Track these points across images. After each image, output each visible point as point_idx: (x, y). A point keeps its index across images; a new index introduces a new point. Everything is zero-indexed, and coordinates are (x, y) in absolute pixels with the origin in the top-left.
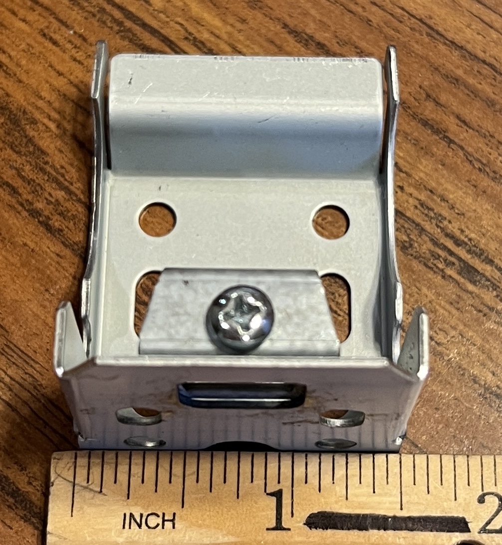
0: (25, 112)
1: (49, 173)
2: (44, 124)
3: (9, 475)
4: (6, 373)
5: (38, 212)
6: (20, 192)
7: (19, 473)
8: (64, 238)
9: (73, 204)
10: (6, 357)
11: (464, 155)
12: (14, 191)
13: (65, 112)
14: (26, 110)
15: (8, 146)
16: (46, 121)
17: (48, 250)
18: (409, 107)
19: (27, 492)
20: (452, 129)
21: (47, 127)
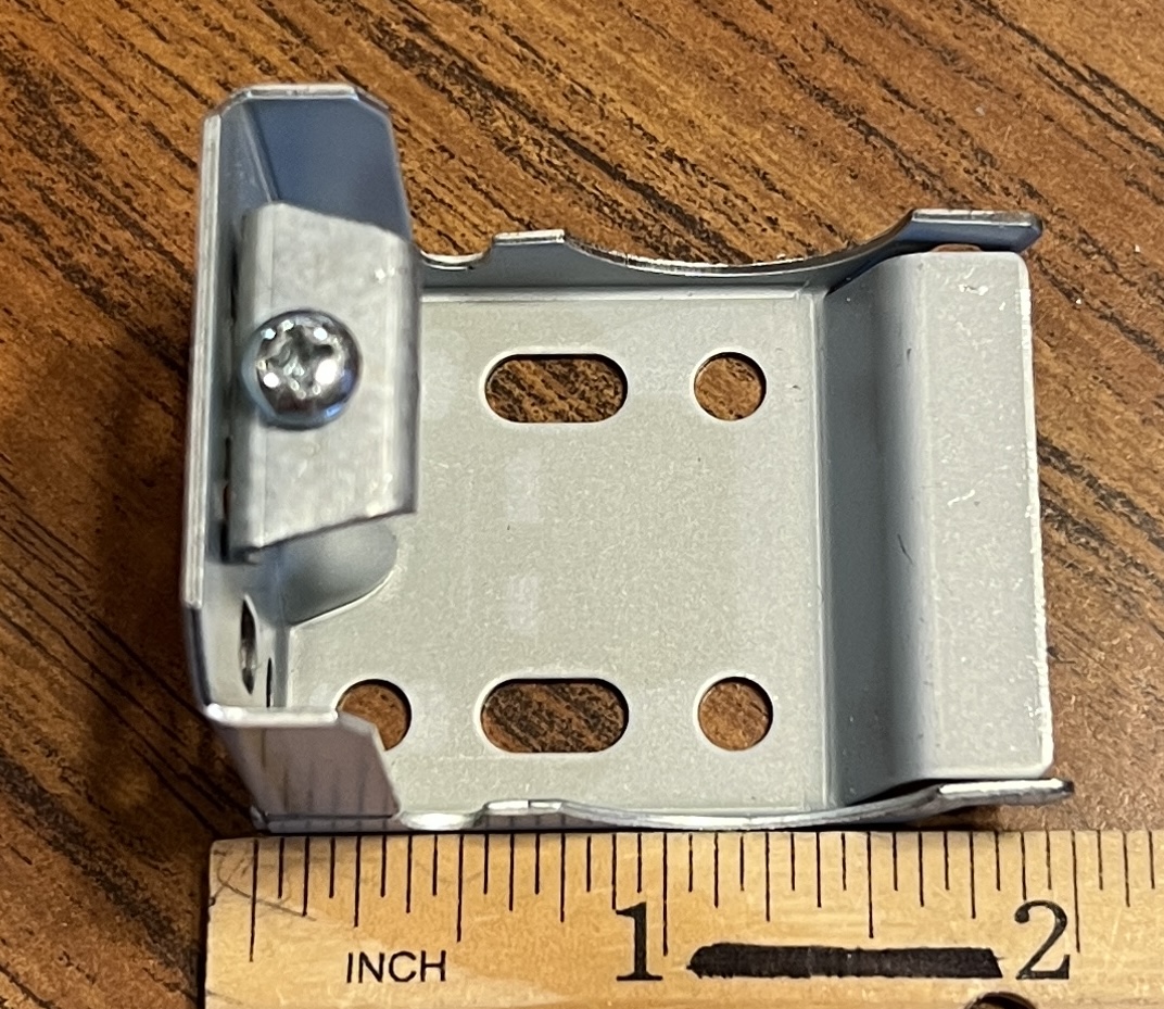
0: (56, 80)
1: (101, 195)
2: (92, 102)
3: (27, 765)
4: (19, 574)
5: (81, 271)
6: (48, 232)
7: (44, 760)
8: (129, 320)
9: (147, 255)
10: (20, 544)
11: (896, 157)
12: (36, 230)
13: (133, 79)
14: (59, 75)
15: (25, 143)
16: (96, 96)
17: (100, 343)
18: (792, 66)
19: (59, 796)
20: (873, 107)
21: (98, 108)
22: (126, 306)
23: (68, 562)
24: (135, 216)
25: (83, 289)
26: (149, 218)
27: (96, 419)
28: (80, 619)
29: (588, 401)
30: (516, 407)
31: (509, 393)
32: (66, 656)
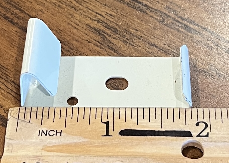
5: (8, 17)
8: (19, 25)
9: (22, 14)
17: (12, 30)
22: (18, 23)
23: (5, 70)
24: (20, 7)
25: (8, 21)
26: (23, 8)
27: (12, 44)
28: (8, 81)
29: (120, 35)
30: (105, 37)
31: (103, 35)
32: (5, 88)
